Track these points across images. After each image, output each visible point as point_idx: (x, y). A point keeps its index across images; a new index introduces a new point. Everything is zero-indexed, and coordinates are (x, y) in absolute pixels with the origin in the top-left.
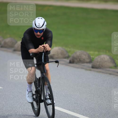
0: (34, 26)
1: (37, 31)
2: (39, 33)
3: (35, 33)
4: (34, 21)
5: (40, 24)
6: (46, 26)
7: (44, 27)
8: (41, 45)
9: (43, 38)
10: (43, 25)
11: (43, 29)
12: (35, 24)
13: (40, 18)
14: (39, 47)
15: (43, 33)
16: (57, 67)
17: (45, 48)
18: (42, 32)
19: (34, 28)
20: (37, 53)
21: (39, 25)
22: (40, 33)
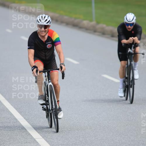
0: (126, 21)
1: (128, 24)
2: (129, 27)
4: (125, 16)
5: (130, 18)
6: (136, 20)
7: (134, 21)
8: (131, 37)
10: (133, 19)
11: (133, 23)
12: (126, 19)
13: (130, 13)
14: (129, 39)
15: (133, 26)
19: (126, 22)
20: (127, 43)
22: (131, 26)
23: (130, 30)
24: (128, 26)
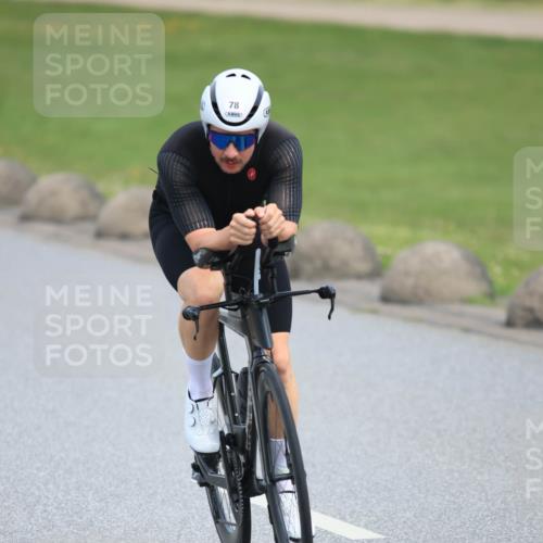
0: (208, 116)
1: (225, 139)
2: (232, 152)
3: (214, 149)
4: (208, 90)
5: (237, 106)
7: (259, 121)
8: (242, 211)
9: (252, 174)
10: (255, 109)
11: (257, 131)
12: (215, 105)
13: (239, 72)
14: (232, 223)
15: (252, 148)
16: (329, 317)
17: (263, 227)
18: (247, 146)
19: (209, 126)
21: (233, 110)
22: (238, 147)
23: (237, 169)
24: (224, 146)
